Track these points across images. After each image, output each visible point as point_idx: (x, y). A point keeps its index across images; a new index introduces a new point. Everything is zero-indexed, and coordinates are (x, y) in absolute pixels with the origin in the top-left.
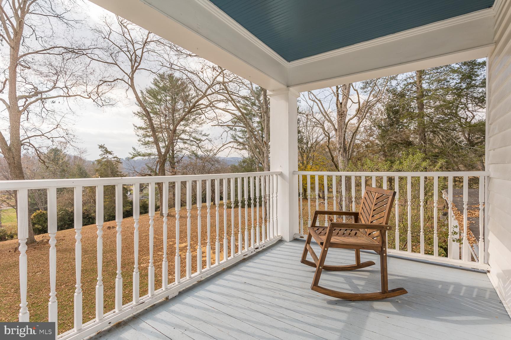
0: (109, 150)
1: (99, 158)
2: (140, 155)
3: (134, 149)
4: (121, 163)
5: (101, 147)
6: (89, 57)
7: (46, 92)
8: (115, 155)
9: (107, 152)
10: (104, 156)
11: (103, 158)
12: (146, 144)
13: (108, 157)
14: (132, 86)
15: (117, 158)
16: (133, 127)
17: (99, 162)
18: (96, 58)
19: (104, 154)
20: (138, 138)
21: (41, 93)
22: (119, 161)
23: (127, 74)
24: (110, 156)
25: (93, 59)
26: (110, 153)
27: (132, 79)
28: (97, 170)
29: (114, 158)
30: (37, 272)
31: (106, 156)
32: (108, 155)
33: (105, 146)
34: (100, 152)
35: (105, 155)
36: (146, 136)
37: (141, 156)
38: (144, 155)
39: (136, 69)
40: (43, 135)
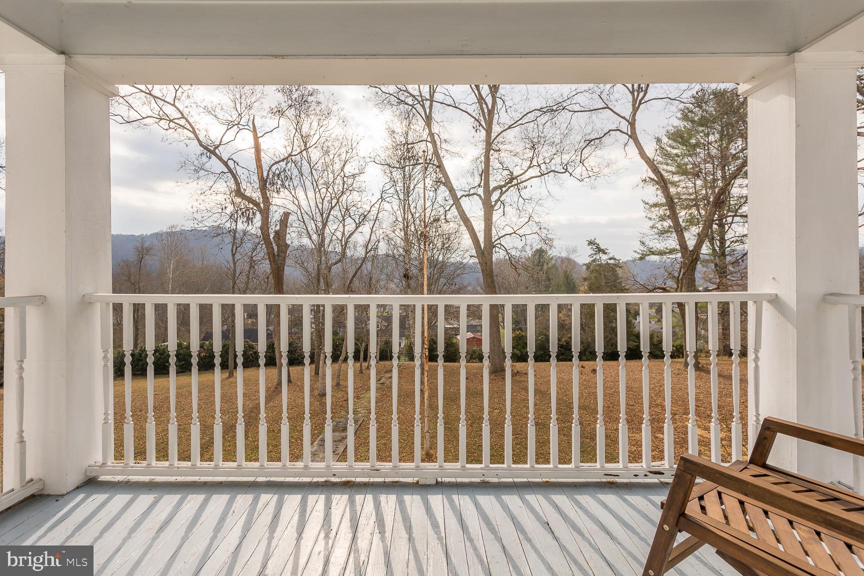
0: (602, 247)
1: (588, 260)
2: (653, 253)
3: (643, 243)
4: (620, 267)
5: (591, 243)
6: (570, 111)
7: (521, 175)
8: (611, 256)
9: (600, 250)
10: (595, 257)
11: (594, 261)
12: (664, 233)
13: (600, 258)
14: (633, 136)
15: (614, 259)
16: (643, 205)
17: (588, 266)
18: (579, 109)
19: (595, 254)
20: (651, 223)
21: (516, 178)
22: (618, 265)
23: (624, 118)
24: (604, 257)
25: (575, 112)
26: (604, 253)
27: (632, 124)
28: (585, 279)
29: (610, 259)
31: (598, 258)
32: (601, 255)
33: (597, 241)
34: (589, 250)
35: (596, 256)
36: (662, 218)
37: (655, 255)
38: (661, 253)
39: (640, 104)
40: (515, 233)
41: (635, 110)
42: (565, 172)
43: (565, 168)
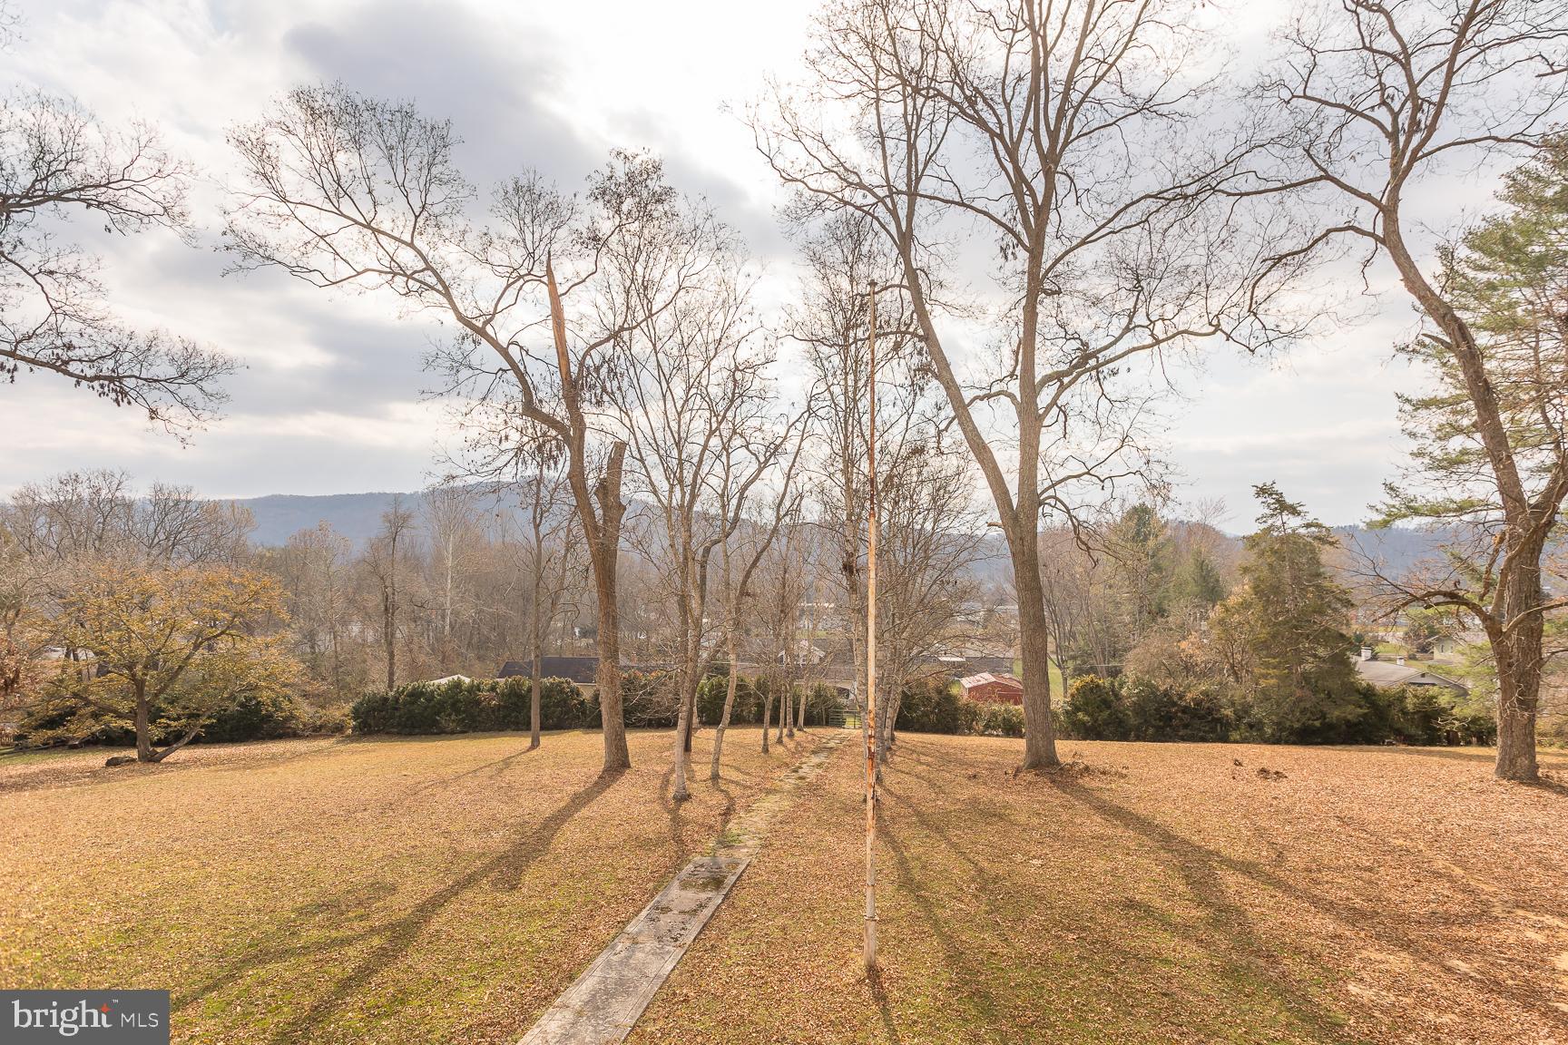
0: (1289, 500)
1: (1254, 529)
2: (1416, 512)
3: (1392, 489)
4: (1332, 544)
5: (1263, 491)
6: (1229, 194)
7: (1106, 348)
8: (1310, 518)
9: (1283, 507)
10: (1270, 522)
11: (1269, 529)
12: (1450, 465)
13: (1284, 523)
14: (1391, 240)
15: (1318, 526)
16: (1397, 404)
17: (1252, 542)
18: (1253, 185)
19: (1272, 515)
20: (1414, 445)
21: (1094, 355)
22: (1325, 537)
23: (1368, 197)
24: (1293, 522)
25: (1242, 195)
26: (1293, 511)
27: (1389, 211)
28: (1246, 570)
29: (1308, 526)
30: (1034, 857)
31: (1279, 523)
32: (1285, 518)
33: (1276, 487)
34: (1259, 508)
35: (1274, 519)
36: (1444, 434)
37: (1422, 515)
38: (1435, 511)
39: (1414, 159)
40: (1088, 473)
41: (1399, 175)
42: (1214, 333)
43: (1215, 322)
